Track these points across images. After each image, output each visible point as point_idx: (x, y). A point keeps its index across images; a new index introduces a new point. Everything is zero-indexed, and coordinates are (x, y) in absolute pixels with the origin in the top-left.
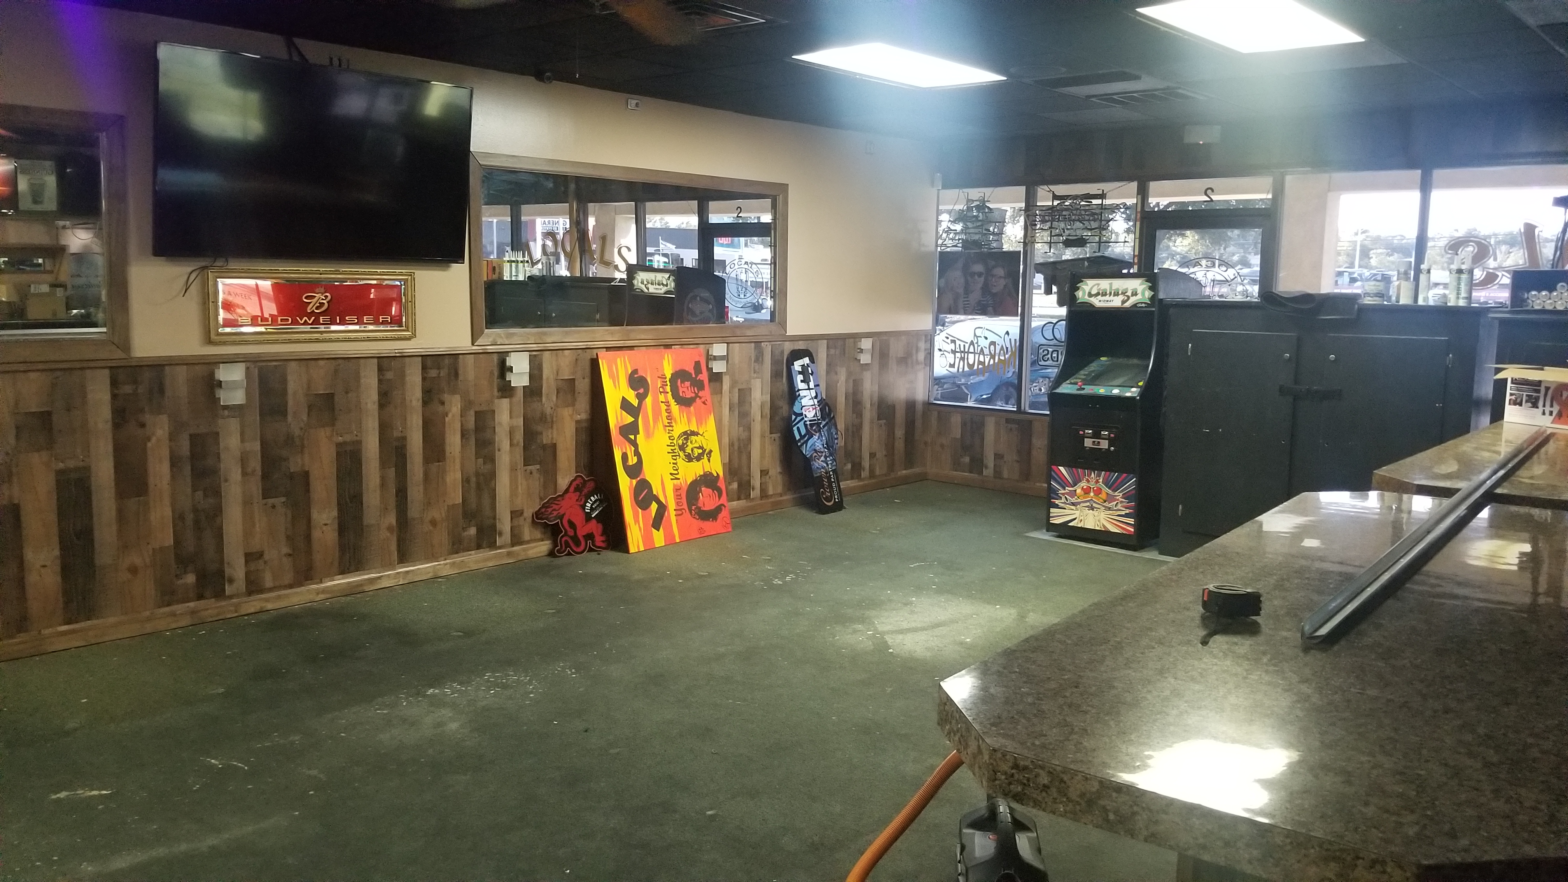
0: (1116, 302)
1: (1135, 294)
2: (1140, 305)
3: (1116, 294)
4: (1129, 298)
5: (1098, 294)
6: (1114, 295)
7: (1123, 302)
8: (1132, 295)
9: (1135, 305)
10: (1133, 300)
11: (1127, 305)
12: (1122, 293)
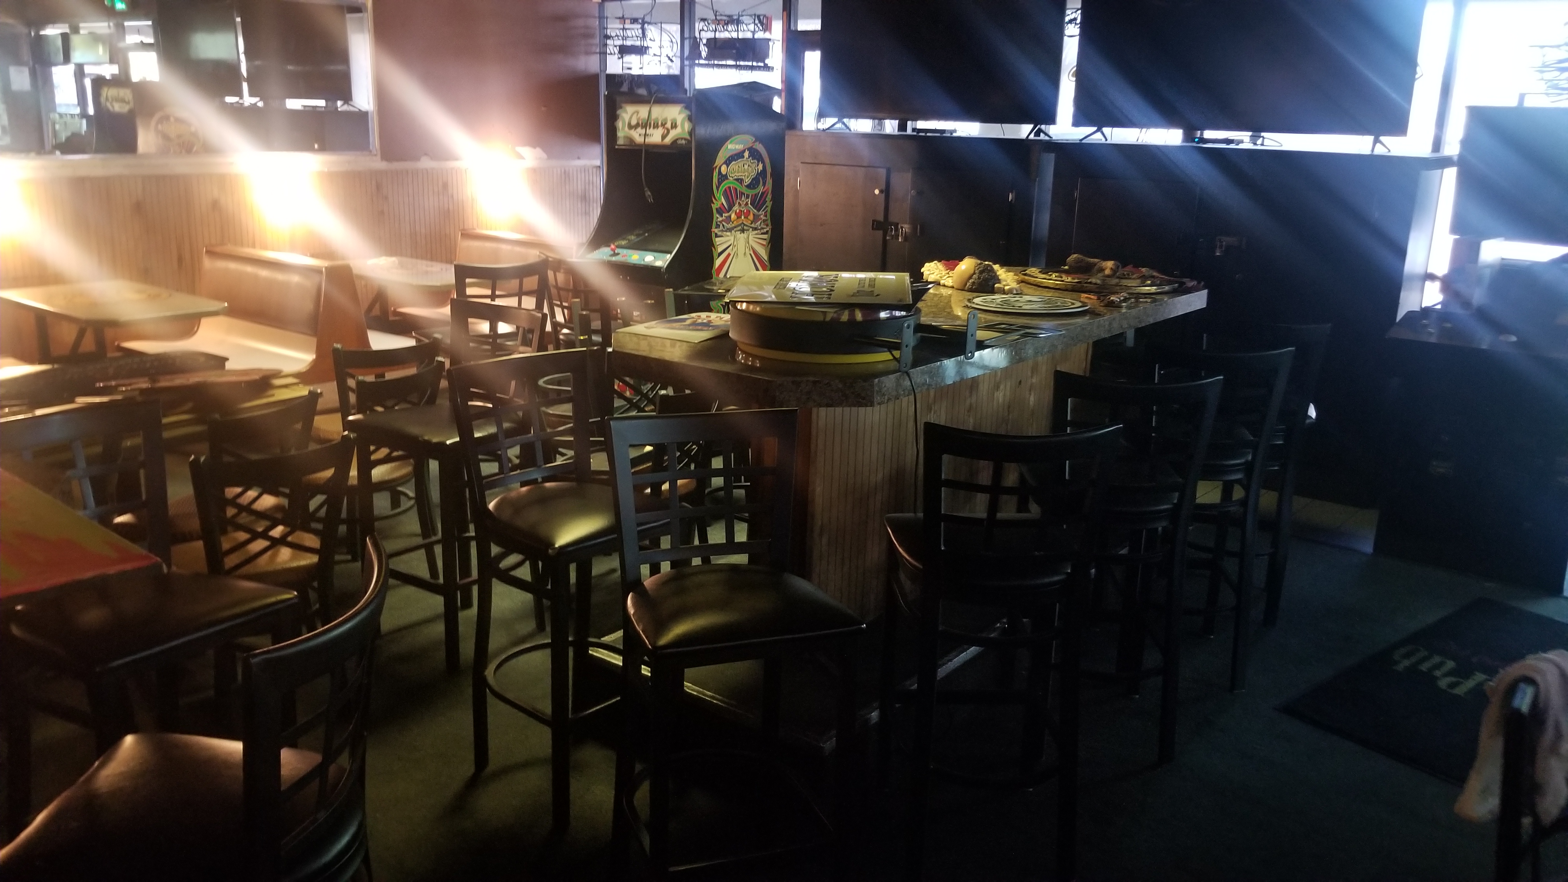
0: (655, 137)
1: (674, 126)
2: (679, 142)
3: (656, 126)
4: (668, 131)
5: (637, 126)
6: (654, 128)
7: (664, 137)
8: (672, 128)
9: (675, 142)
10: (673, 134)
11: (668, 140)
12: (663, 125)
